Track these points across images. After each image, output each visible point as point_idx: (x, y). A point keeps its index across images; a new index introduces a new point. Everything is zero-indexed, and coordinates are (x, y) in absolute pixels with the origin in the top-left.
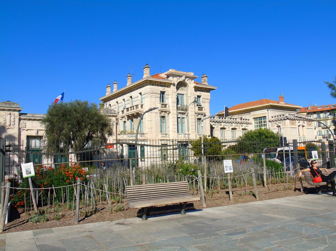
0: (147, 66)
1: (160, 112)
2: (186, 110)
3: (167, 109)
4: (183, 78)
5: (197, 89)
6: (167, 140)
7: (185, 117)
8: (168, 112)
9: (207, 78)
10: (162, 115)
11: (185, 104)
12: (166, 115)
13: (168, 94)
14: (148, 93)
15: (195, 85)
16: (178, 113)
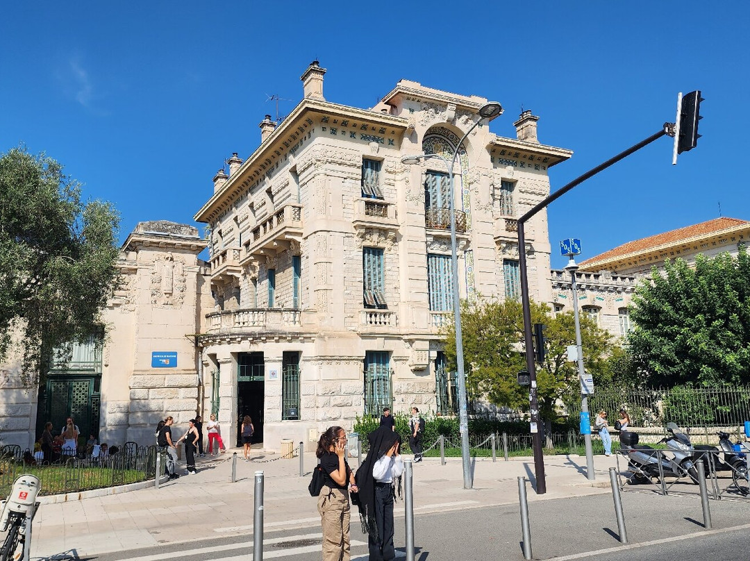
0: (315, 66)
1: (363, 231)
2: (461, 228)
3: (388, 220)
4: (450, 113)
5: (500, 155)
6: (388, 337)
7: (459, 253)
8: (393, 234)
9: (534, 123)
10: (372, 244)
11: (458, 205)
12: (385, 244)
13: (392, 170)
14: (314, 161)
15: (493, 137)
16: (430, 239)
